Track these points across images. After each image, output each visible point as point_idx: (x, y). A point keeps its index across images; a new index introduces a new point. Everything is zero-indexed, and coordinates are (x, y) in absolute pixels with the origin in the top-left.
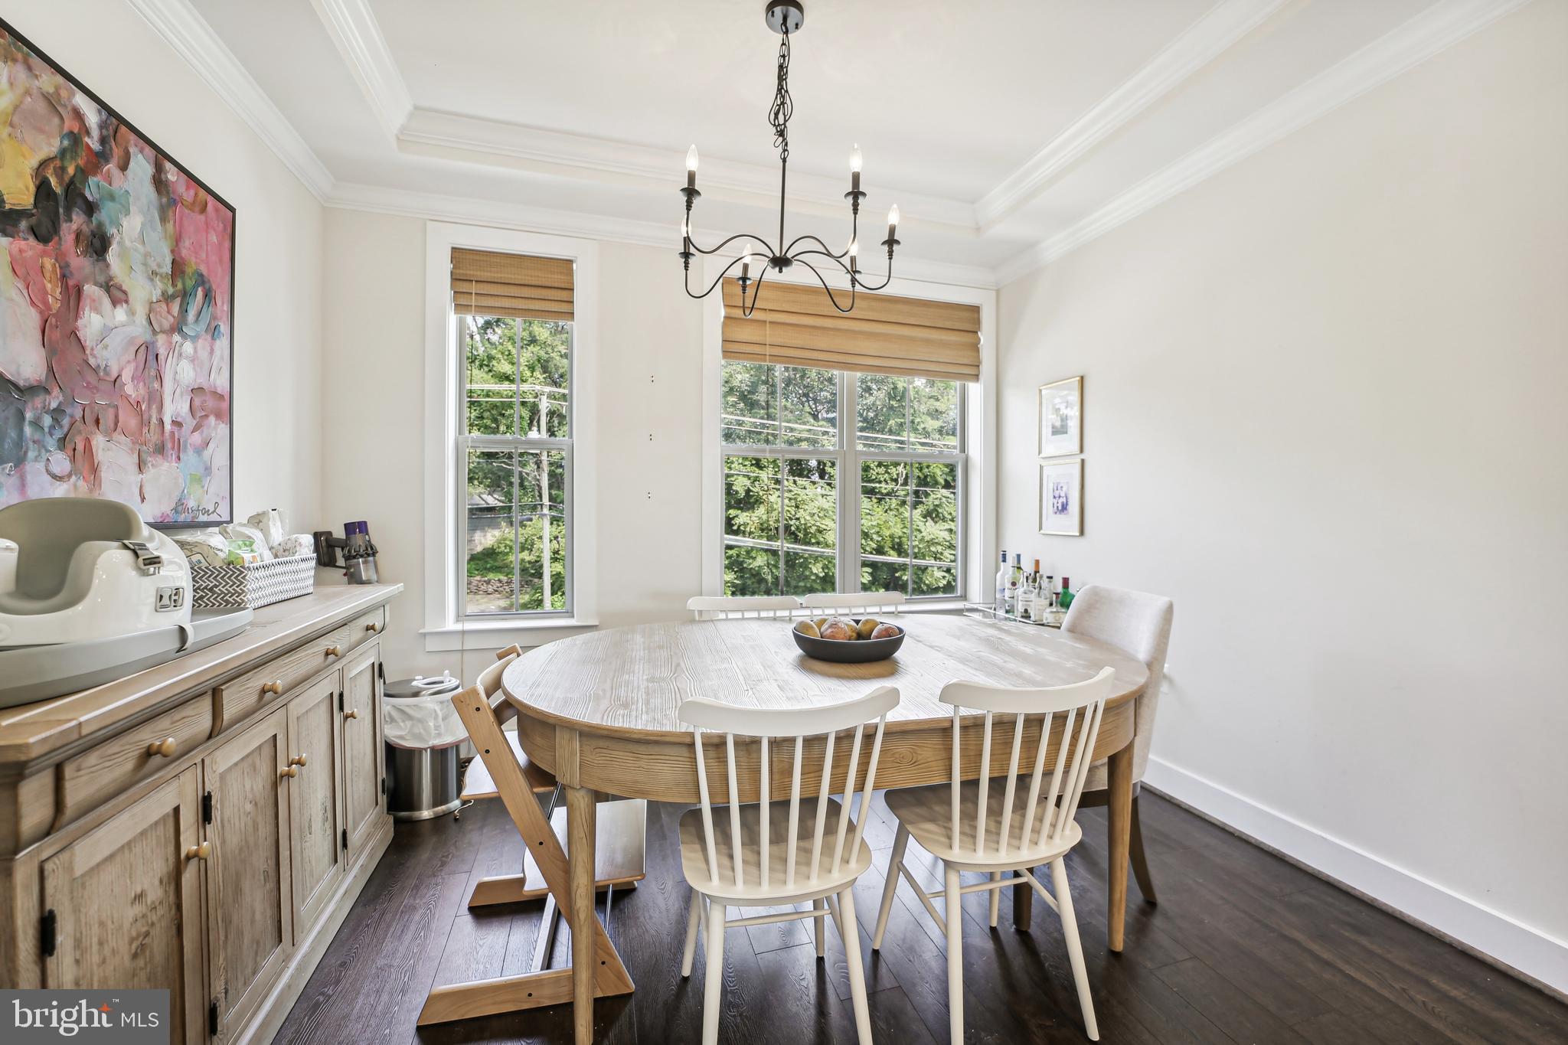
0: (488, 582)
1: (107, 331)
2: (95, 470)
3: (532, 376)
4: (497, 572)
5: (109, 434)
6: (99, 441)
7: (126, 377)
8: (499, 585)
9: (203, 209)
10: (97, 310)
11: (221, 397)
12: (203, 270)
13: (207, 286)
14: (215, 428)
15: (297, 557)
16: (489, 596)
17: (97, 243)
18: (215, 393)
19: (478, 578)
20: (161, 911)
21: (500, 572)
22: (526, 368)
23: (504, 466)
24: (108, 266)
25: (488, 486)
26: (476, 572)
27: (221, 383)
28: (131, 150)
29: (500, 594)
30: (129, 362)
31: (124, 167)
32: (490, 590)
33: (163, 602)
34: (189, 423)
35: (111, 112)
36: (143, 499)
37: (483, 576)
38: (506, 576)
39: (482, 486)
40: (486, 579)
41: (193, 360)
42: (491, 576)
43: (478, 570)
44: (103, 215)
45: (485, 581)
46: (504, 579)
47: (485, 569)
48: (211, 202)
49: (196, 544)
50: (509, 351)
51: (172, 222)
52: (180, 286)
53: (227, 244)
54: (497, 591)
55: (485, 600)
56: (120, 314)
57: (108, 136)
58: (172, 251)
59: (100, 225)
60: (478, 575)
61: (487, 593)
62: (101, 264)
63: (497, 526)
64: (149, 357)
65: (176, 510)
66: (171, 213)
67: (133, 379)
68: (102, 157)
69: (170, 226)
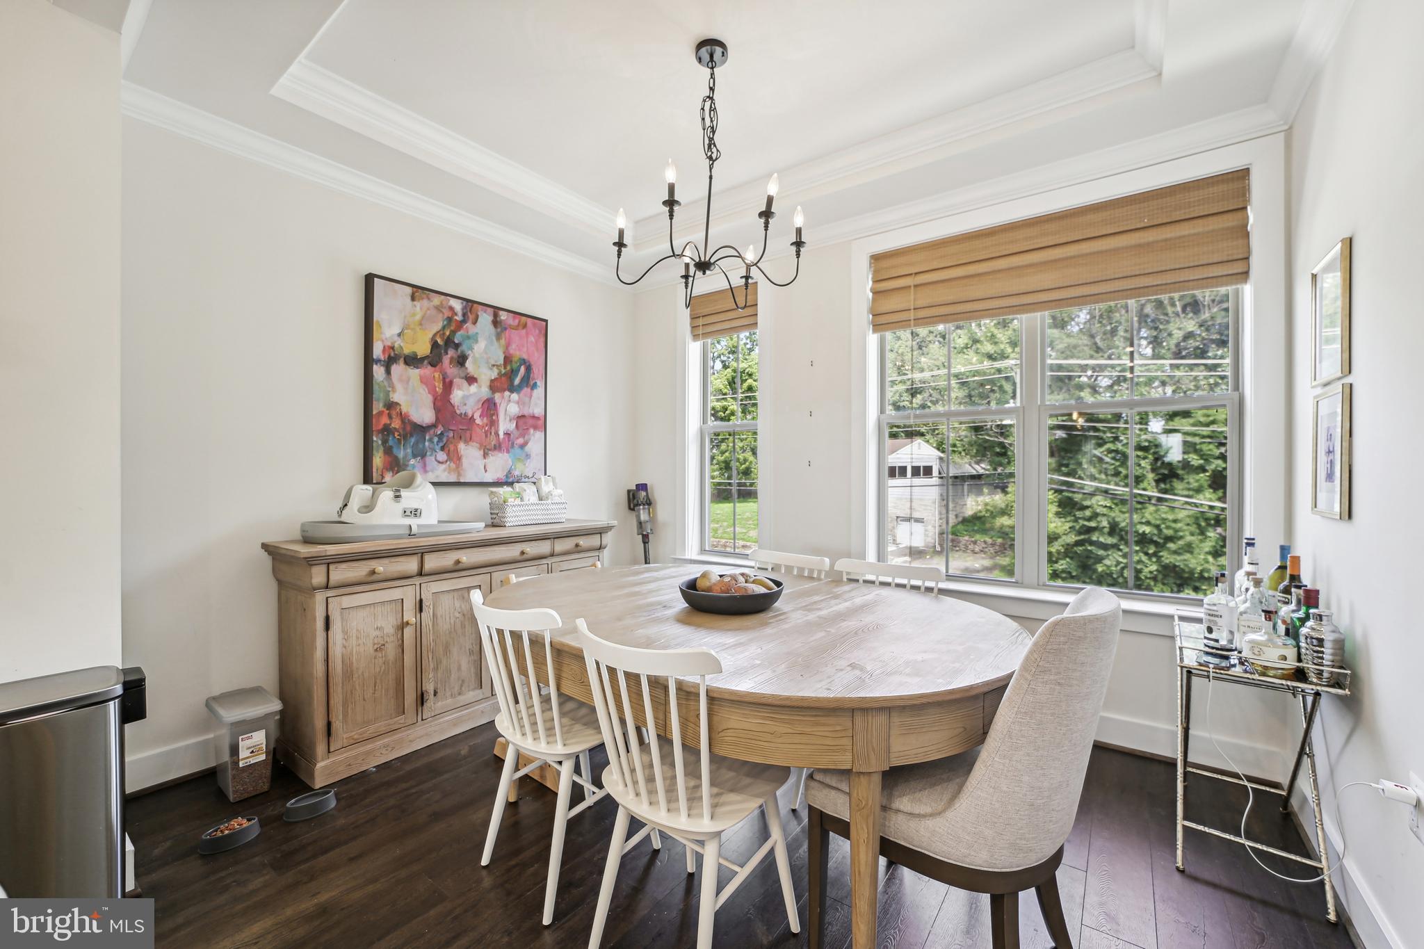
0: (975, 543)
1: (465, 397)
2: (459, 458)
3: (1013, 352)
4: (983, 534)
5: (466, 442)
6: (462, 446)
7: (477, 416)
8: (984, 546)
9: (525, 326)
10: (459, 388)
11: (538, 418)
12: (525, 357)
13: (527, 364)
14: (533, 435)
15: (549, 501)
16: (975, 555)
17: (461, 360)
18: (534, 417)
19: (967, 538)
20: (392, 638)
21: (986, 534)
22: (1008, 345)
23: (987, 438)
24: (467, 368)
25: (975, 457)
26: (965, 533)
27: (538, 411)
28: (479, 314)
29: (985, 554)
30: (478, 409)
31: (475, 323)
32: (977, 549)
33: (406, 514)
34: (516, 433)
35: (468, 301)
36: (486, 471)
37: (971, 536)
38: (991, 538)
39: (968, 456)
40: (973, 539)
41: (518, 403)
42: (978, 537)
43: (966, 531)
44: (464, 348)
45: (972, 541)
46: (989, 541)
47: (973, 530)
48: (529, 320)
49: (495, 492)
50: (991, 332)
51: (503, 339)
52: (509, 368)
53: (542, 339)
54: (982, 551)
55: (971, 558)
56: (473, 388)
57: (467, 312)
58: (504, 353)
59: (462, 352)
60: (967, 535)
61: (974, 552)
62: (463, 369)
63: (980, 493)
64: (489, 407)
65: (507, 476)
66: (503, 335)
67: (480, 417)
68: (464, 321)
69: (503, 342)
